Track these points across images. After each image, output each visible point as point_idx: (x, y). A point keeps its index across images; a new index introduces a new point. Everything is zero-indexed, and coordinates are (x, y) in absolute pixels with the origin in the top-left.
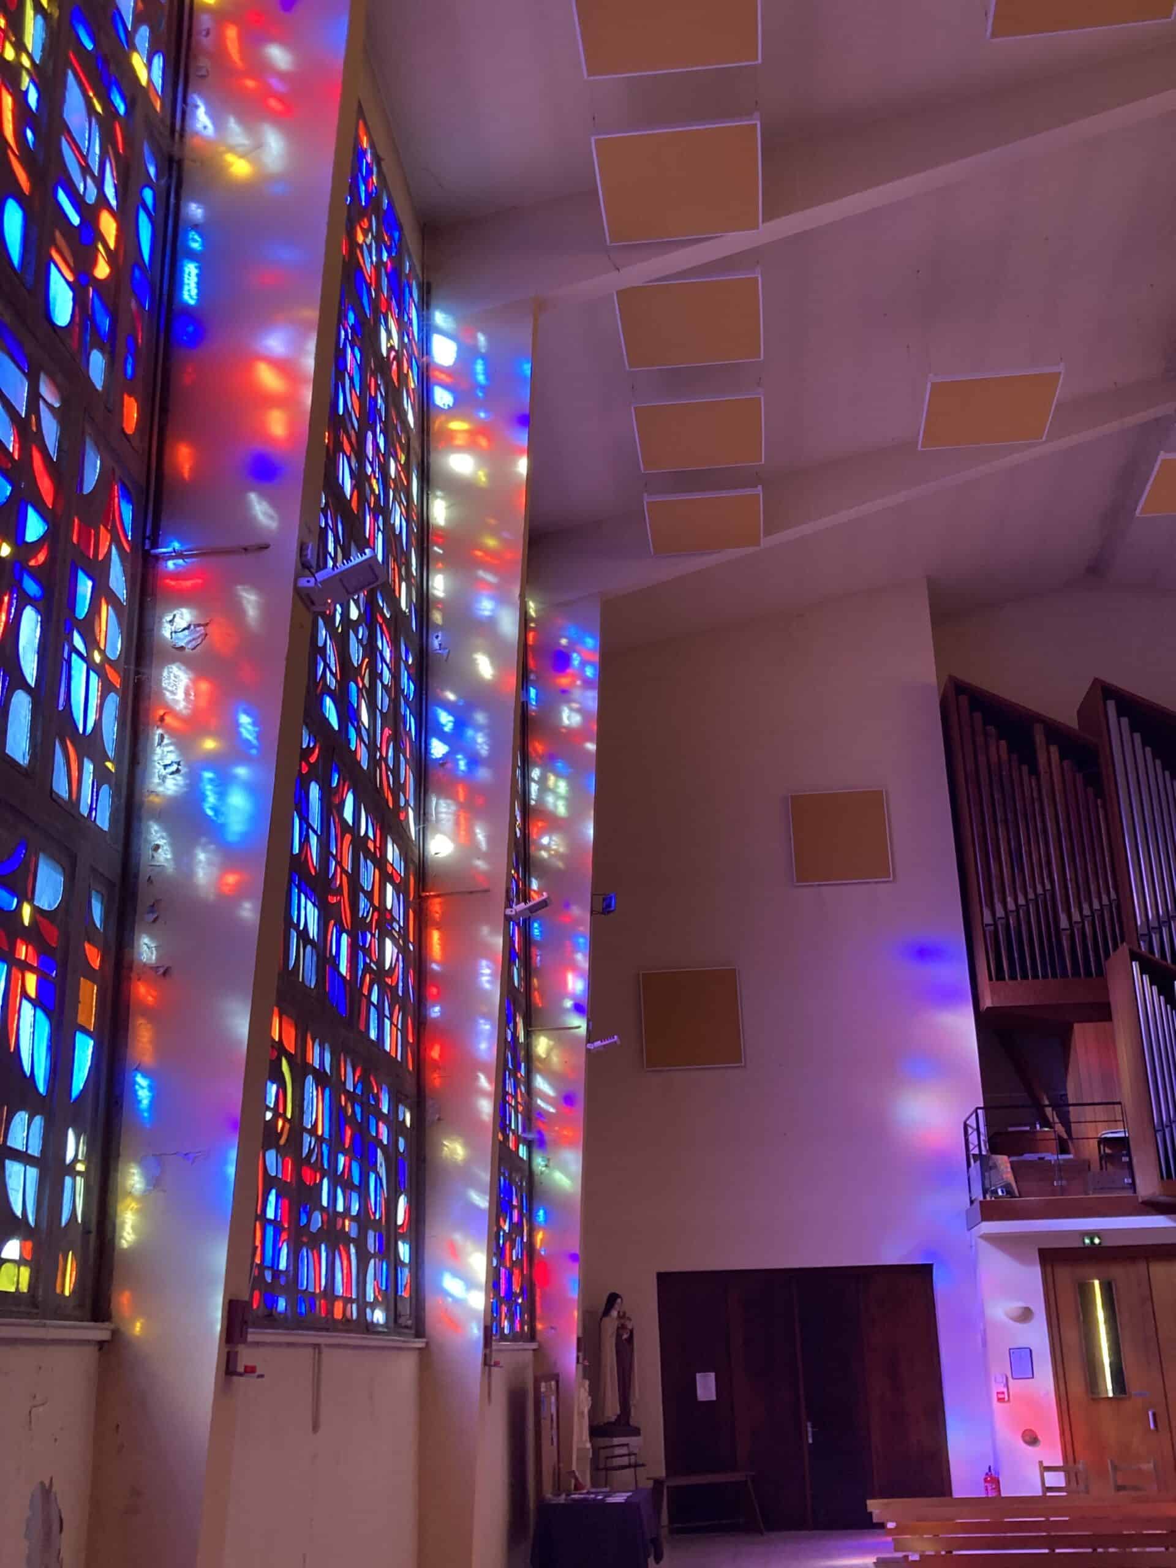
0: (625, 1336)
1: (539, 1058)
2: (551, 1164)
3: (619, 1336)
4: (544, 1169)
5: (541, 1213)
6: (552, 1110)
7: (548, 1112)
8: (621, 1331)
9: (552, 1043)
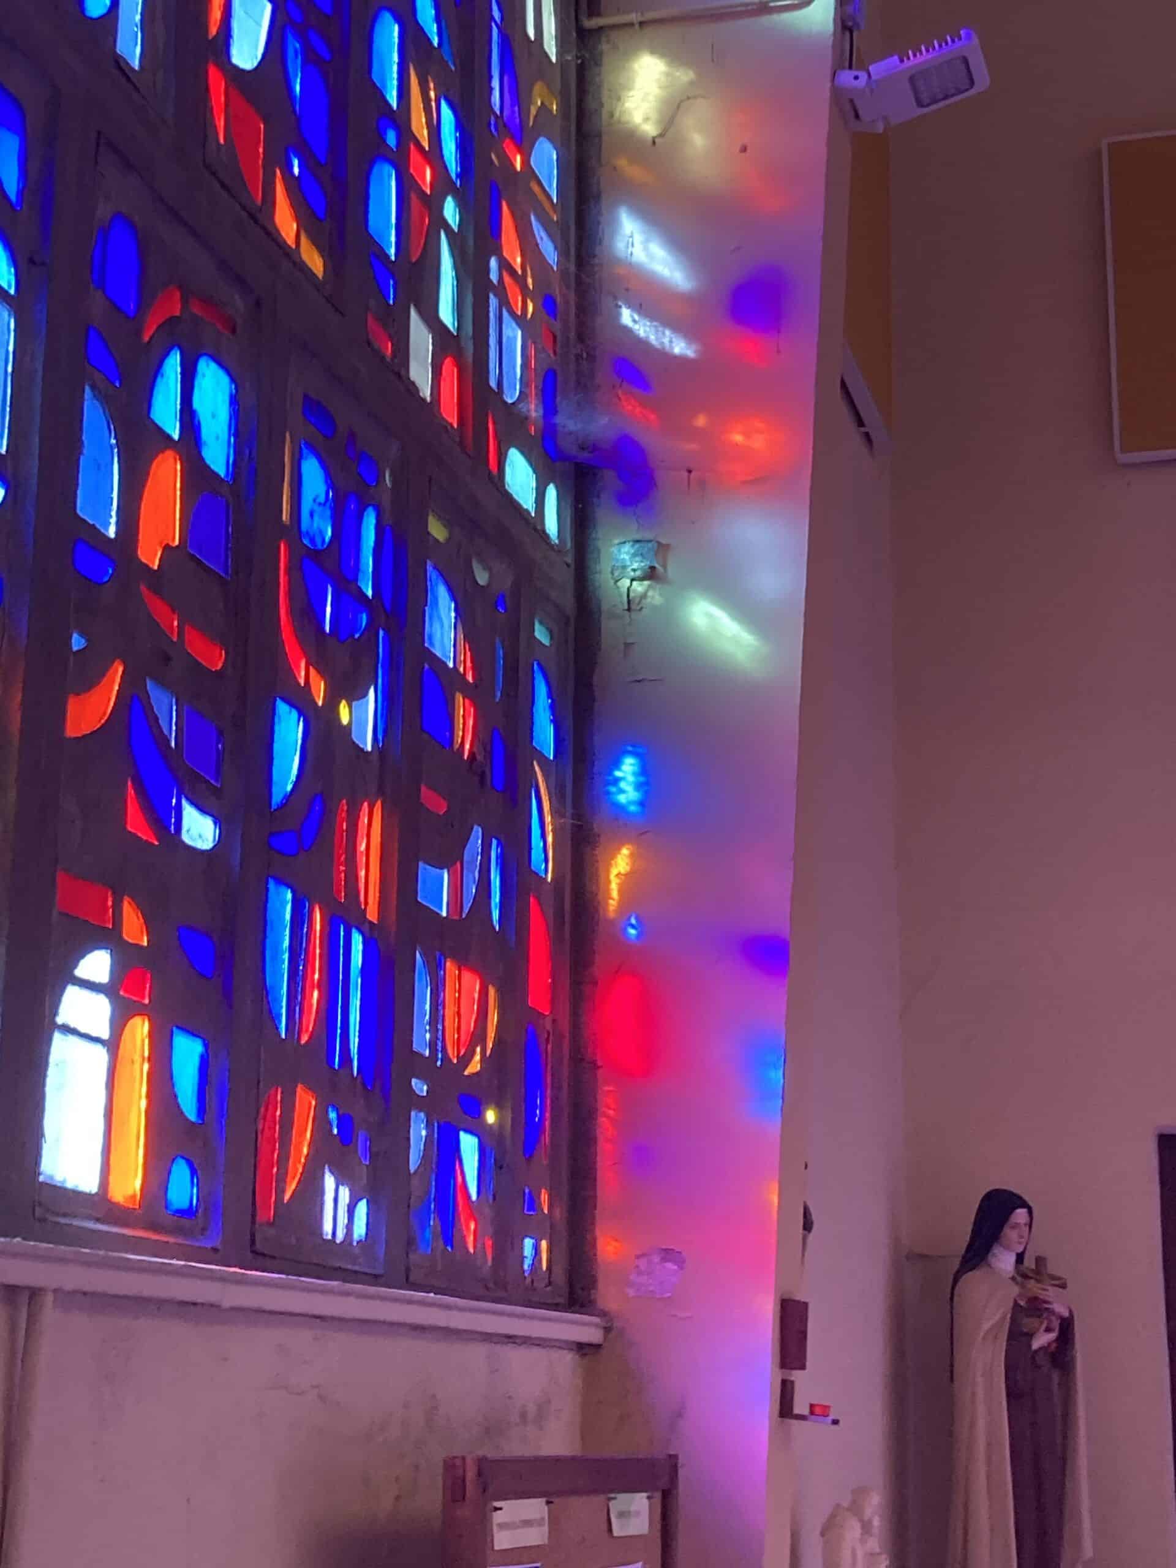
0: (1042, 1340)
1: (630, 138)
2: (673, 569)
3: (1018, 1337)
4: (639, 587)
5: (628, 769)
6: (680, 347)
7: (665, 357)
8: (1028, 1323)
9: (685, 76)
